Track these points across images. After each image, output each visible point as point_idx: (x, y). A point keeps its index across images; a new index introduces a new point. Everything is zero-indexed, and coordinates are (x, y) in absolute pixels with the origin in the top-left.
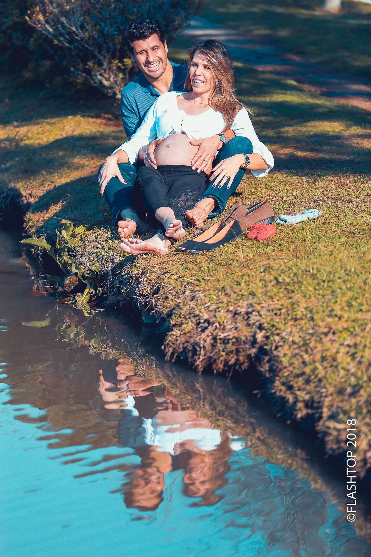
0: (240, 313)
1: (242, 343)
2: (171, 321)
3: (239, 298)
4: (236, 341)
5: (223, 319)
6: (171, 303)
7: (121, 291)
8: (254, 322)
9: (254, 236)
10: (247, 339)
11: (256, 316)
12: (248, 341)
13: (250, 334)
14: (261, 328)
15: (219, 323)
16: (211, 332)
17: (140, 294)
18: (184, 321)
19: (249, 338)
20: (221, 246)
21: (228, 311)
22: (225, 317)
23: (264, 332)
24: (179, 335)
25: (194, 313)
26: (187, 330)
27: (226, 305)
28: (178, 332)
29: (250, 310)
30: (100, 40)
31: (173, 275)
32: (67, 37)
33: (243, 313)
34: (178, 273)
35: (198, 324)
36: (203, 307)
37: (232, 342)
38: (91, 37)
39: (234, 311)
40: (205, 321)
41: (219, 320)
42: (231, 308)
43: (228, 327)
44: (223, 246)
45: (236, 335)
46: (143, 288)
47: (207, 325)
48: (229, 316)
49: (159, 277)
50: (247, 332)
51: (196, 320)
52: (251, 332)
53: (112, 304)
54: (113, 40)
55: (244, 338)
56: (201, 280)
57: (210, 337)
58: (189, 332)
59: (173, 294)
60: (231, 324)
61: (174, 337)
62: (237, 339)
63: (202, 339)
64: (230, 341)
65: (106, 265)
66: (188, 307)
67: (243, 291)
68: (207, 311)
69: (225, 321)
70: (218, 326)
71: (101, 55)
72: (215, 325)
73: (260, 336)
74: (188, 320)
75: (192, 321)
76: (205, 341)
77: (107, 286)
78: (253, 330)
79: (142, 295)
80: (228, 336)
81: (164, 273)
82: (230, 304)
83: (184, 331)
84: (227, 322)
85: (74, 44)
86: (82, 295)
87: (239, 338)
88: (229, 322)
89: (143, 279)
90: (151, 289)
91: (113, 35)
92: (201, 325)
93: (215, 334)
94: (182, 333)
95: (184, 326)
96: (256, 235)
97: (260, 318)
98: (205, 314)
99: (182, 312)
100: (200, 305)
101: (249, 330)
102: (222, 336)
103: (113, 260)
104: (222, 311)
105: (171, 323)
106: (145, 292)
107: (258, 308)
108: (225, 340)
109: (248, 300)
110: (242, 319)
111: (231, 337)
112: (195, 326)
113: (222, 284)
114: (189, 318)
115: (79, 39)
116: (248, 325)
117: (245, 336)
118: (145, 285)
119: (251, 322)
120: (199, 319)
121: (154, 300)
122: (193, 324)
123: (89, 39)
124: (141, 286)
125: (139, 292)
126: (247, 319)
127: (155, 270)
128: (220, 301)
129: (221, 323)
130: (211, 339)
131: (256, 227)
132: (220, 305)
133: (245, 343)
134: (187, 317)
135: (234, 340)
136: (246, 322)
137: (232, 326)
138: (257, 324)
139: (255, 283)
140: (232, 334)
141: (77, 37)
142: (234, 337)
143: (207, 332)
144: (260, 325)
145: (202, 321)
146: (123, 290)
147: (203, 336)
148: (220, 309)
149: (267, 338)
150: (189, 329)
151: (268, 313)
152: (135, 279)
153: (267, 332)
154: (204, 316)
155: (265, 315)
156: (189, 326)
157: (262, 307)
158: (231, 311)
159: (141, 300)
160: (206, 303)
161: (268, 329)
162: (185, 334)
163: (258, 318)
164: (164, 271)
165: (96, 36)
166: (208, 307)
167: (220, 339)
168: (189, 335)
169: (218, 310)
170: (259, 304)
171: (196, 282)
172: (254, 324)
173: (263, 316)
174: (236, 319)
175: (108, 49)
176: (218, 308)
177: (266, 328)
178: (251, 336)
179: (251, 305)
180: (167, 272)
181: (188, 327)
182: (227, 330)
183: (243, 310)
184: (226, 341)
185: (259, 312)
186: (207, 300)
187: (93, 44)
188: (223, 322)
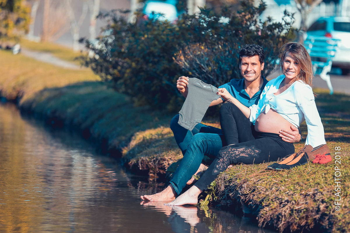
0: (309, 194)
1: (310, 212)
2: (263, 204)
3: (308, 187)
4: (306, 211)
5: (298, 199)
6: (263, 195)
7: (230, 195)
8: (319, 198)
9: (317, 162)
10: (313, 209)
11: (319, 195)
12: (314, 210)
13: (316, 206)
14: (323, 201)
15: (295, 201)
16: (289, 207)
17: (242, 194)
18: (271, 202)
19: (315, 208)
20: (295, 167)
21: (301, 194)
22: (299, 198)
23: (325, 204)
24: (268, 210)
25: (279, 197)
26: (273, 207)
27: (300, 191)
28: (268, 208)
29: (316, 192)
30: (218, 73)
31: (264, 181)
32: (198, 70)
33: (311, 194)
34: (267, 180)
35: (281, 203)
36: (284, 193)
37: (303, 211)
38: (213, 71)
39: (305, 194)
40: (286, 201)
41: (295, 199)
42: (303, 193)
43: (301, 203)
44: (297, 167)
45: (306, 206)
46: (244, 190)
47: (286, 203)
48: (302, 197)
49: (255, 183)
50: (313, 205)
51: (280, 202)
52: (317, 205)
53: (223, 205)
54: (226, 73)
55: (311, 209)
56: (283, 181)
57: (289, 210)
58: (274, 208)
59: (264, 191)
60: (303, 201)
61: (265, 212)
62: (307, 209)
63: (283, 211)
64: (302, 211)
65: (220, 181)
66: (274, 195)
67: (311, 183)
68: (287, 195)
69: (299, 200)
70: (294, 203)
71: (218, 82)
72: (292, 202)
73: (322, 207)
74: (274, 202)
75: (276, 202)
76: (285, 212)
77: (220, 194)
78: (318, 204)
79: (243, 195)
80: (301, 208)
81: (258, 181)
82: (302, 190)
83: (271, 208)
84: (300, 200)
85: (201, 75)
86: (204, 200)
87: (308, 208)
88: (302, 200)
89: (244, 185)
90: (250, 190)
91: (227, 70)
92: (283, 203)
93: (292, 207)
94: (270, 209)
95: (271, 205)
96: (318, 161)
97: (323, 196)
98: (285, 197)
99: (270, 197)
100: (283, 193)
101: (315, 204)
102: (297, 208)
103: (225, 178)
104: (297, 195)
105: (263, 205)
106: (245, 193)
107: (321, 190)
108: (299, 210)
109: (314, 187)
110: (310, 198)
111: (303, 208)
112: (279, 205)
113: (297, 181)
114: (275, 201)
115: (205, 71)
116: (315, 201)
117: (312, 207)
118: (245, 188)
119: (317, 198)
120: (282, 200)
121: (251, 196)
122: (278, 204)
123: (212, 71)
124: (243, 190)
125: (242, 193)
126: (314, 198)
127: (252, 179)
128: (296, 189)
129: (297, 201)
130: (289, 211)
131: (318, 156)
132: (296, 191)
133: (312, 211)
134: (274, 200)
135: (305, 210)
136: (313, 199)
137: (304, 202)
138: (320, 200)
139: (319, 179)
140: (303, 207)
141: (204, 70)
142: (305, 208)
143: (286, 207)
144: (322, 200)
145: (283, 201)
146: (230, 194)
147: (284, 209)
148: (296, 194)
149: (327, 207)
150: (274, 207)
151: (328, 193)
152: (239, 186)
153: (327, 204)
154: (285, 198)
155: (326, 194)
156: (275, 204)
157: (324, 190)
158: (303, 194)
159: (242, 198)
160: (286, 191)
161: (328, 202)
162: (272, 209)
163: (321, 196)
164: (258, 179)
165: (216, 70)
166: (288, 193)
167: (296, 210)
168: (274, 210)
169: (294, 194)
170: (321, 188)
171: (279, 182)
172: (318, 200)
173: (325, 195)
174: (306, 198)
175: (223, 78)
176: (295, 193)
177: (327, 201)
178: (316, 207)
179: (317, 190)
180: (260, 180)
181: (274, 206)
182: (300, 205)
183: (311, 193)
184: (299, 212)
185: (321, 193)
186: (287, 190)
187: (214, 75)
188: (298, 201)
